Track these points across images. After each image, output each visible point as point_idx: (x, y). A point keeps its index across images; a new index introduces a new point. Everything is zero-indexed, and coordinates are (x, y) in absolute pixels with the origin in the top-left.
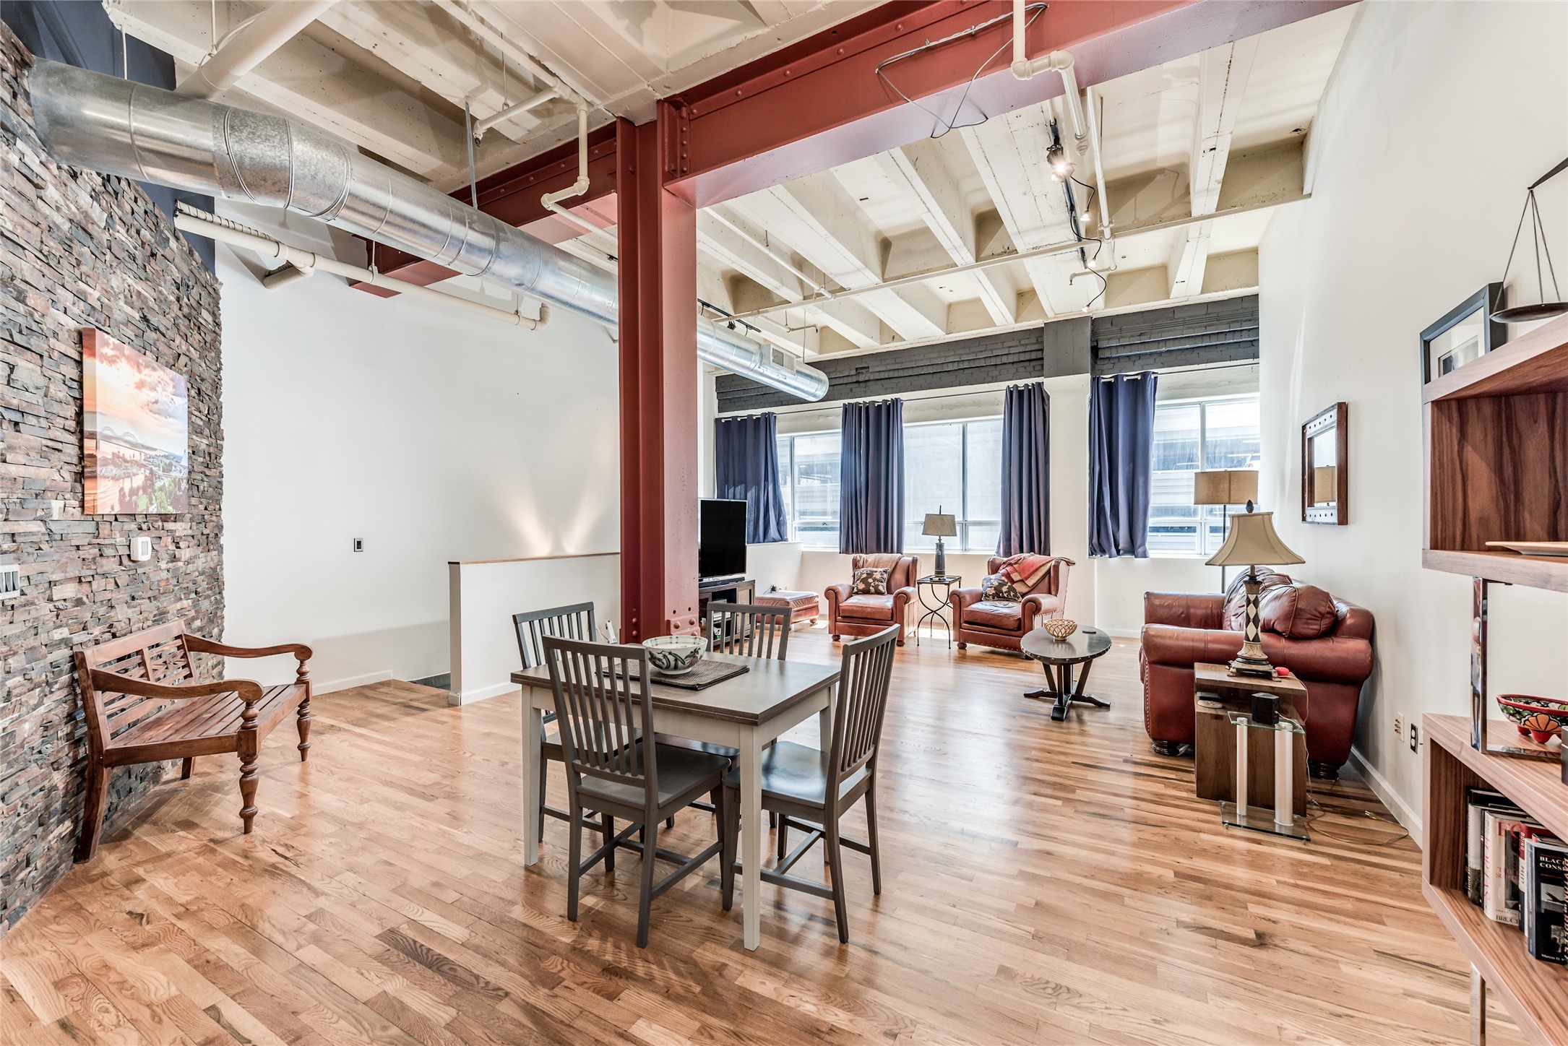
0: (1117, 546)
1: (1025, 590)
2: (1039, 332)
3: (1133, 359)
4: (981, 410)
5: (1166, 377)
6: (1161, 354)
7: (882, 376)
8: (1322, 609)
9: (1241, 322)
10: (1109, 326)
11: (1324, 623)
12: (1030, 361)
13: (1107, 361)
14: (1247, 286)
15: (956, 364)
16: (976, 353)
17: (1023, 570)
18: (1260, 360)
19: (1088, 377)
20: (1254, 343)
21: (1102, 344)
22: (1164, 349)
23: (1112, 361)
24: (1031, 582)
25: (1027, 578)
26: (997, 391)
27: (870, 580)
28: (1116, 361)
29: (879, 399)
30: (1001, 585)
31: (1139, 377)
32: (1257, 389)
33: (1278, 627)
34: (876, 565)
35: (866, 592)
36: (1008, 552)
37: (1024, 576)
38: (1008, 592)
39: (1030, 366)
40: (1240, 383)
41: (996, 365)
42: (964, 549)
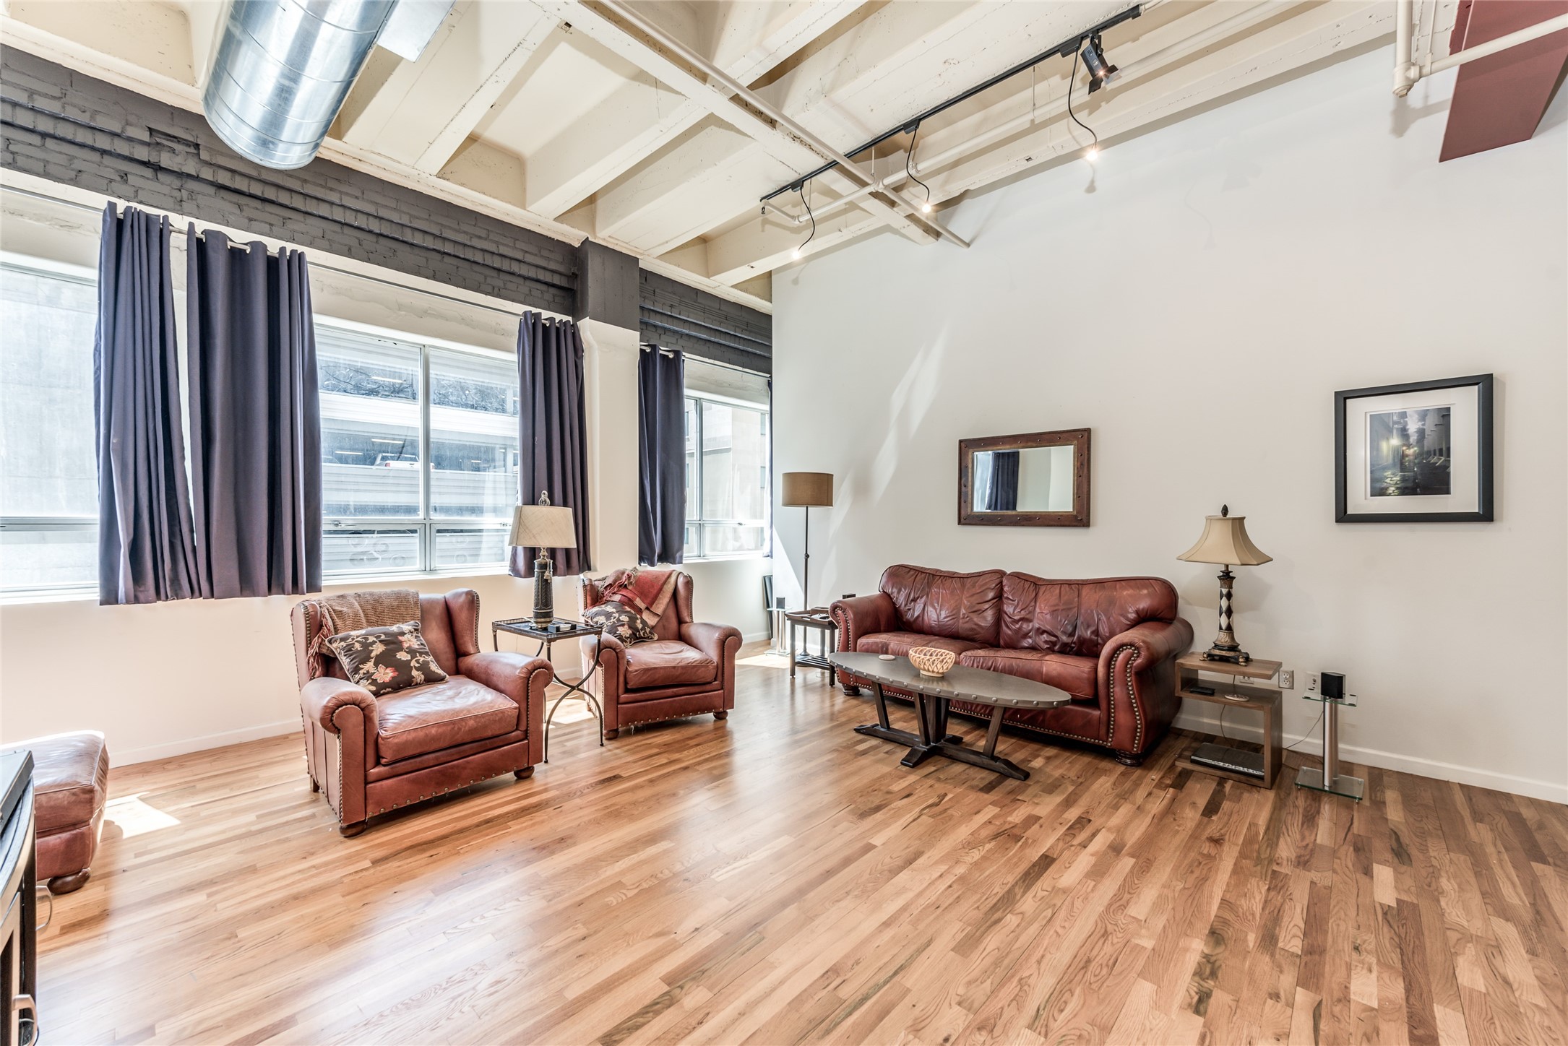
1: (654, 621)
15: (431, 238)
19: (637, 336)
22: (687, 331)
24: (657, 607)
26: (504, 312)
27: (404, 656)
30: (633, 619)
31: (671, 355)
39: (558, 296)
41: (499, 270)
42: (428, 569)
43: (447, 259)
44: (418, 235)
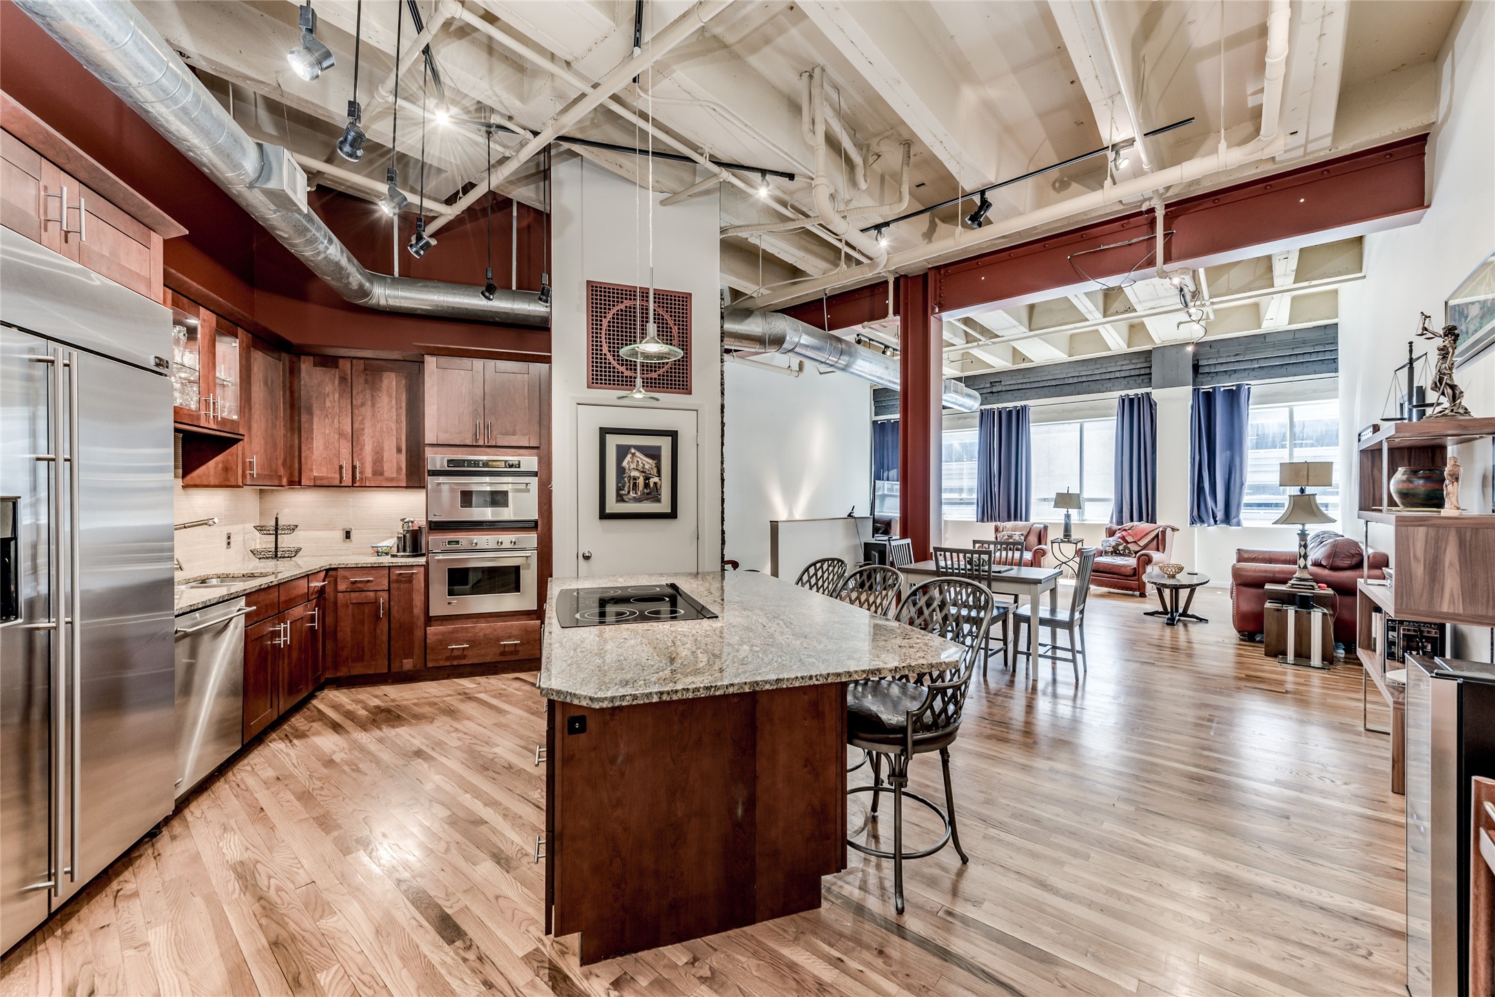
0: (1214, 517)
1: (1137, 548)
2: (1148, 353)
3: (1229, 373)
4: (1098, 413)
5: (1257, 387)
6: (1253, 369)
7: (1012, 388)
8: (1353, 552)
9: (1324, 345)
10: (1208, 349)
11: (1355, 560)
12: (1139, 375)
13: (1206, 376)
14: (1329, 318)
15: (1075, 378)
16: (1092, 370)
17: (1135, 534)
18: (1339, 375)
19: (1191, 388)
20: (1335, 360)
21: (1202, 363)
22: (1256, 366)
23: (1211, 376)
24: (1142, 543)
25: (1139, 540)
28: (1214, 375)
29: (1010, 405)
30: (1118, 545)
31: (1234, 388)
32: (1337, 397)
33: (1324, 563)
34: (1014, 529)
36: (1120, 522)
37: (1137, 539)
38: (1124, 550)
39: (1139, 380)
40: (1323, 392)
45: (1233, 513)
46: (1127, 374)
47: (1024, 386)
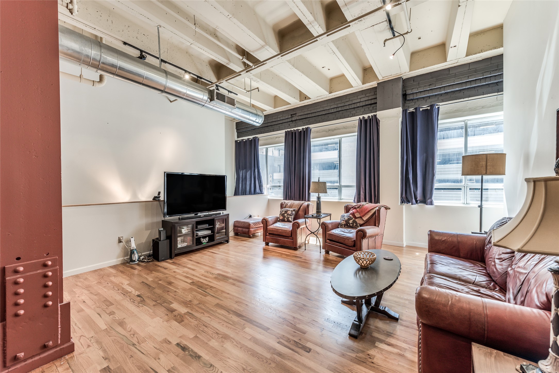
0: (416, 198)
1: (362, 222)
2: (375, 89)
3: (425, 99)
4: (345, 130)
5: (444, 106)
6: (441, 95)
7: (302, 117)
9: (492, 71)
10: (412, 82)
12: (371, 104)
13: (411, 101)
14: (495, 48)
15: (335, 109)
16: (344, 103)
17: (362, 211)
18: (504, 92)
19: (400, 109)
20: (500, 83)
21: (409, 92)
22: (443, 92)
23: (414, 101)
24: (365, 218)
25: (363, 216)
26: (354, 121)
27: (286, 215)
28: (416, 101)
29: (300, 128)
30: (349, 219)
31: (429, 108)
32: (502, 110)
34: (290, 207)
35: (283, 221)
36: (359, 201)
37: (362, 215)
38: (353, 223)
39: (371, 107)
40: (490, 107)
41: (354, 108)
42: (340, 199)
43: (340, 112)
44: (333, 110)
45: (428, 196)
46: (364, 104)
47: (308, 116)
